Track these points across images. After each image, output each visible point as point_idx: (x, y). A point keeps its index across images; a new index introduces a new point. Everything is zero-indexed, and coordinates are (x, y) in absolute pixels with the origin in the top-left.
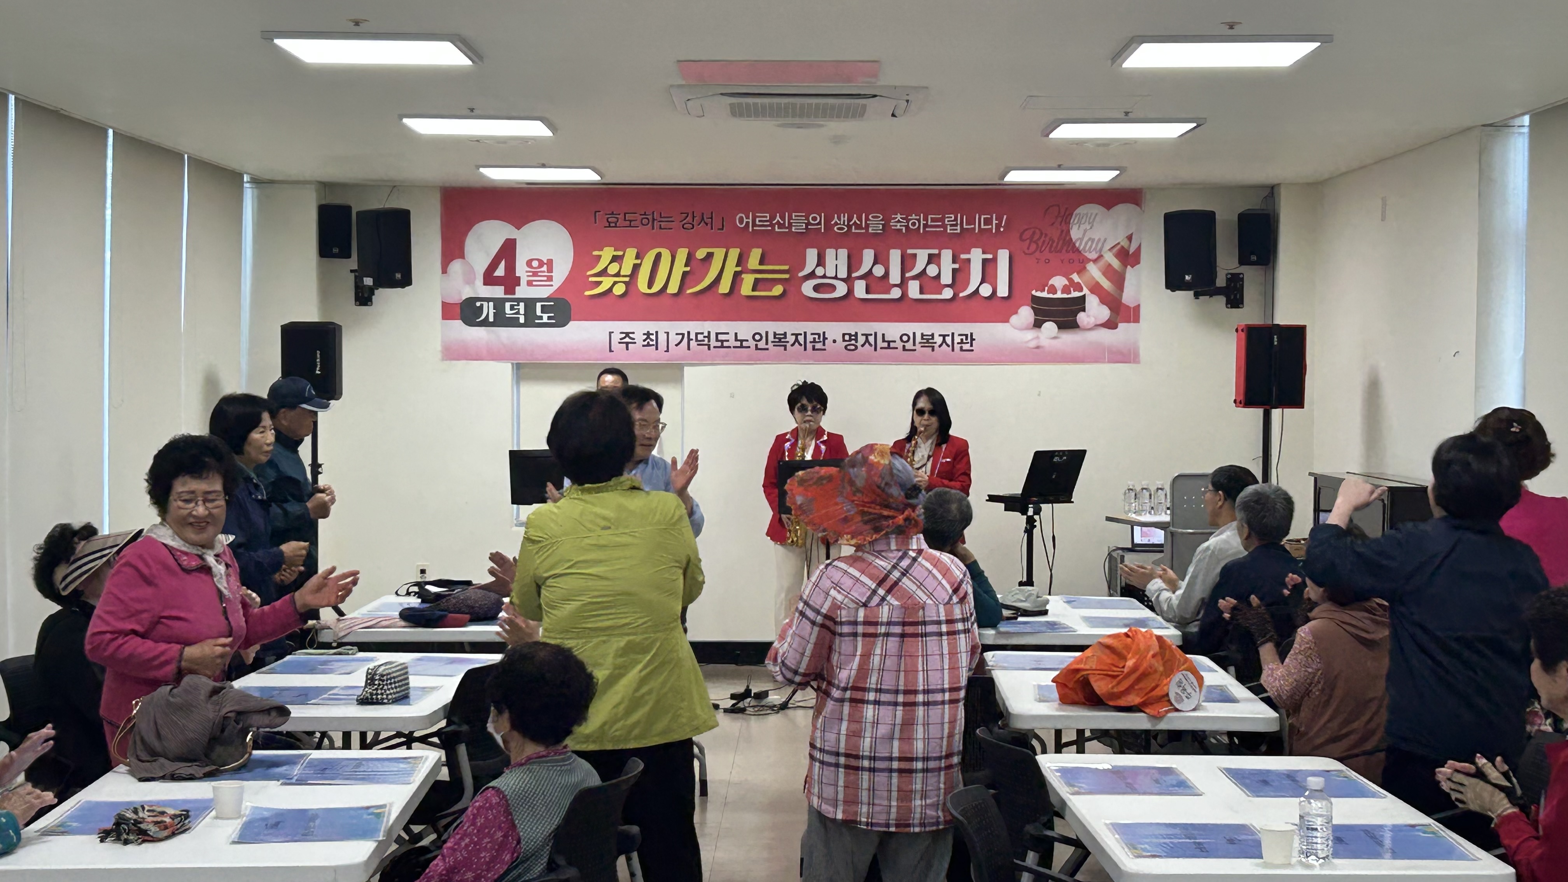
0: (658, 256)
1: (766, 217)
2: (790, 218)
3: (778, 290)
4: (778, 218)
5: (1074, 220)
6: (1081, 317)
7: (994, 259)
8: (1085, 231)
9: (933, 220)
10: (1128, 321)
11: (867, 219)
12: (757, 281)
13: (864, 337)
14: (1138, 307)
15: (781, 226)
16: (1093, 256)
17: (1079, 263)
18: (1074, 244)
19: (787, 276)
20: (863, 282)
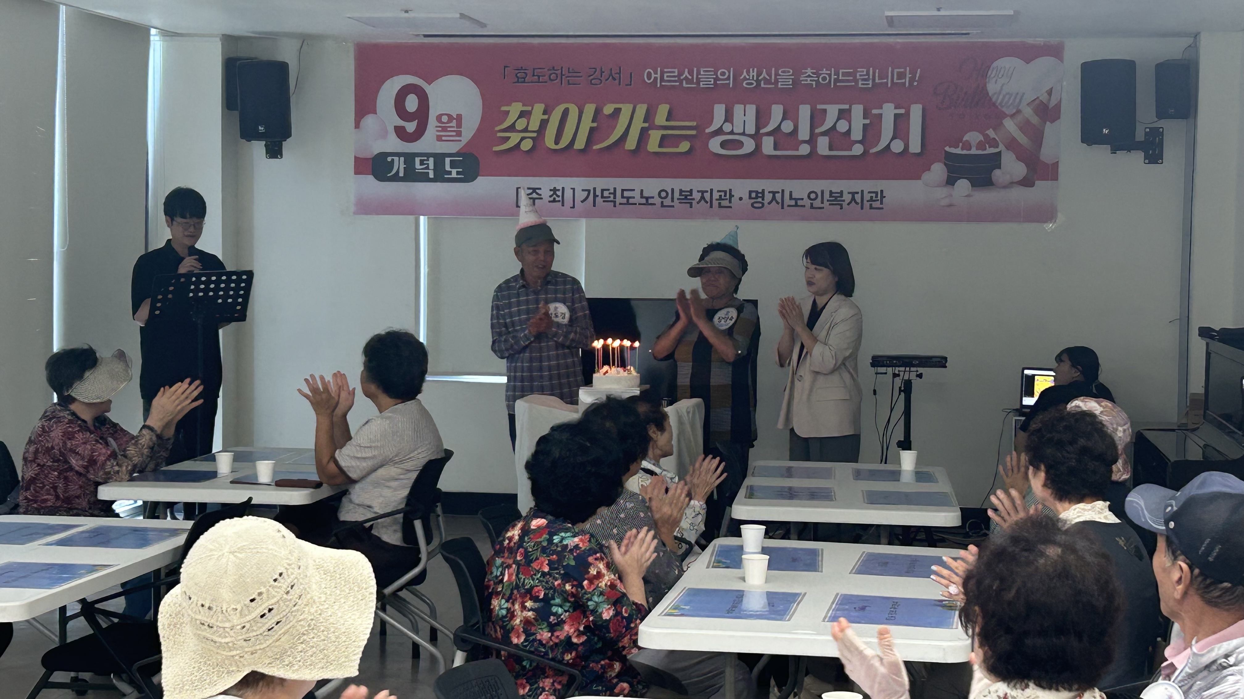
0: (566, 112)
1: (674, 72)
2: (698, 73)
3: (685, 146)
4: (686, 73)
5: (992, 73)
6: (996, 175)
7: (907, 115)
8: (1003, 84)
9: (844, 74)
11: (777, 74)
12: (663, 137)
13: (771, 195)
14: (1056, 165)
15: (689, 81)
16: (1011, 111)
17: (996, 118)
18: (991, 99)
19: (693, 132)
20: (771, 139)
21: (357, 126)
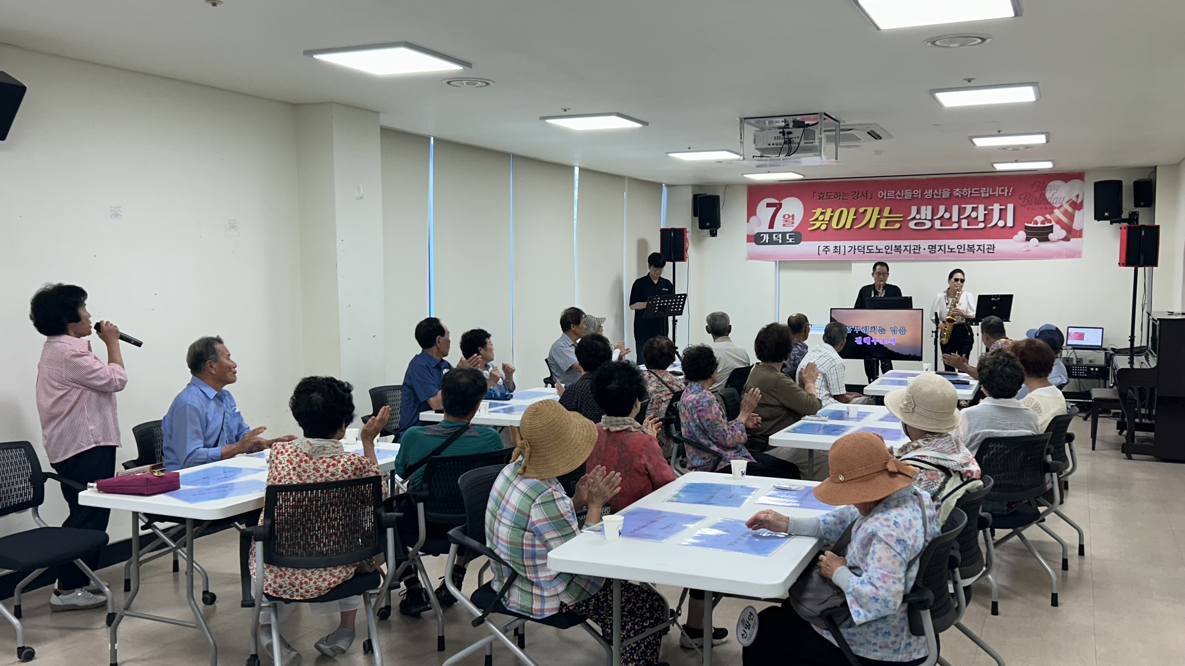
0: (842, 212)
1: (893, 192)
2: (904, 192)
3: (897, 226)
4: (898, 193)
5: (1048, 188)
6: (1051, 236)
7: (1006, 209)
8: (1054, 194)
9: (975, 191)
10: (1076, 237)
11: (942, 191)
12: (887, 222)
13: (939, 247)
14: (1081, 231)
15: (900, 196)
16: (1058, 205)
17: (1051, 209)
18: (1047, 200)
19: (902, 219)
20: (939, 221)
21: (748, 221)
